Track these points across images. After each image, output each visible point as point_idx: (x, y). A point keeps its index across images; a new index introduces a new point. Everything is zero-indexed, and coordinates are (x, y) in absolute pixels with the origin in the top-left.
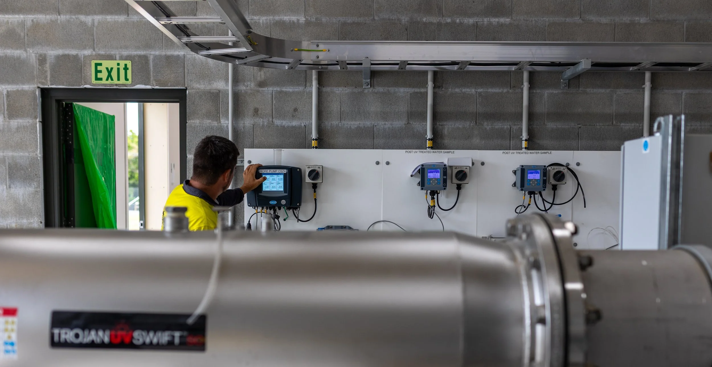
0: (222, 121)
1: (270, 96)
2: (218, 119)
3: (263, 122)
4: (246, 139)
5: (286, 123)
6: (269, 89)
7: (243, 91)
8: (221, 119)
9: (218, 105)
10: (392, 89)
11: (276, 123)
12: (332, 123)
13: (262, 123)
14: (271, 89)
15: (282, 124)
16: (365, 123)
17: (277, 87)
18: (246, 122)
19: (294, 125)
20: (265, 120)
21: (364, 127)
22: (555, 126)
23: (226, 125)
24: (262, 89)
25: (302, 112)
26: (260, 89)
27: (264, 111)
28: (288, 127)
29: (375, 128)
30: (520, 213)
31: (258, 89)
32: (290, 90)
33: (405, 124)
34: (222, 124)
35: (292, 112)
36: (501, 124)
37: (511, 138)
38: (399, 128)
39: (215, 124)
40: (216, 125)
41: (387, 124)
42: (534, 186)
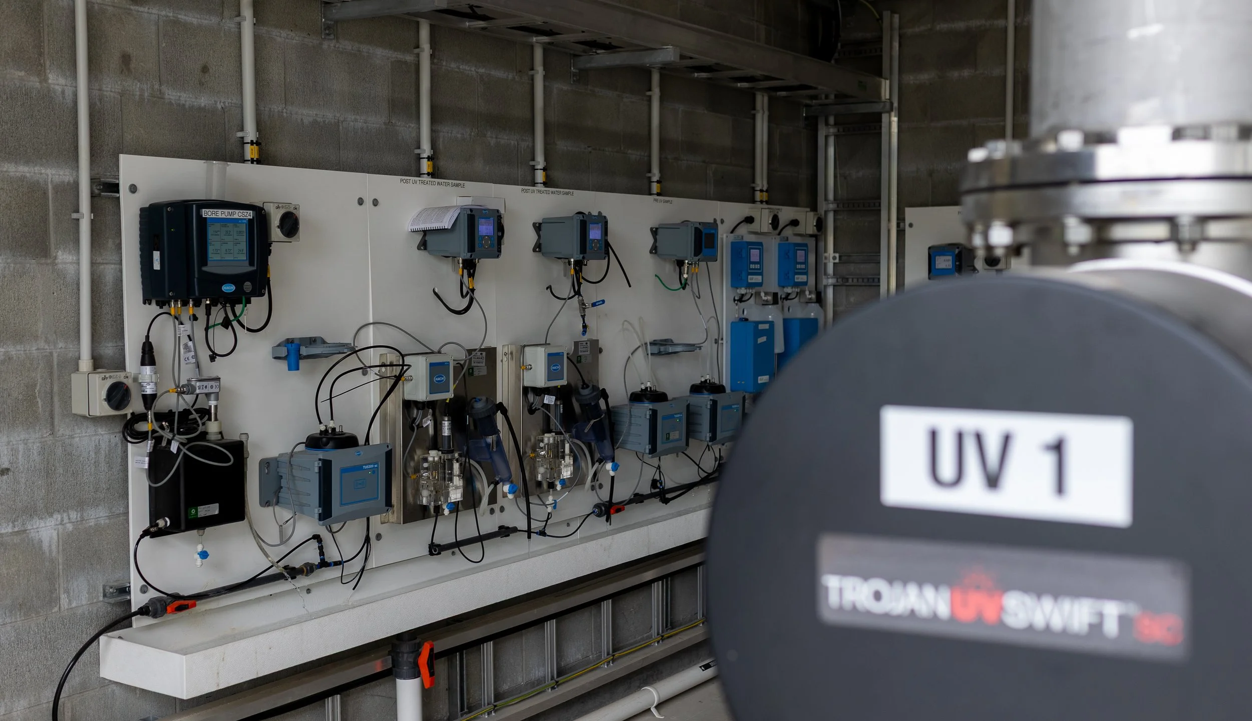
0: (50, 76)
1: (153, 28)
2: (40, 71)
3: (142, 90)
4: (107, 130)
5: (187, 98)
6: (150, 11)
7: (96, 7)
8: (48, 71)
9: (40, 34)
10: (365, 48)
11: (166, 96)
12: (270, 108)
13: (138, 93)
14: (155, 11)
15: (179, 100)
16: (325, 114)
17: (168, 10)
18: (104, 86)
19: (203, 105)
20: (146, 86)
21: (324, 122)
22: (565, 148)
23: (59, 89)
24: (137, 8)
25: (216, 76)
26: (132, 7)
27: (142, 64)
28: (192, 108)
29: (341, 127)
30: (569, 298)
31: (128, 6)
32: (193, 19)
33: (385, 124)
34: (52, 86)
35: (198, 73)
36: (506, 138)
37: (519, 164)
38: (377, 131)
39: (34, 82)
40: (38, 85)
41: (359, 120)
42: (596, 251)
